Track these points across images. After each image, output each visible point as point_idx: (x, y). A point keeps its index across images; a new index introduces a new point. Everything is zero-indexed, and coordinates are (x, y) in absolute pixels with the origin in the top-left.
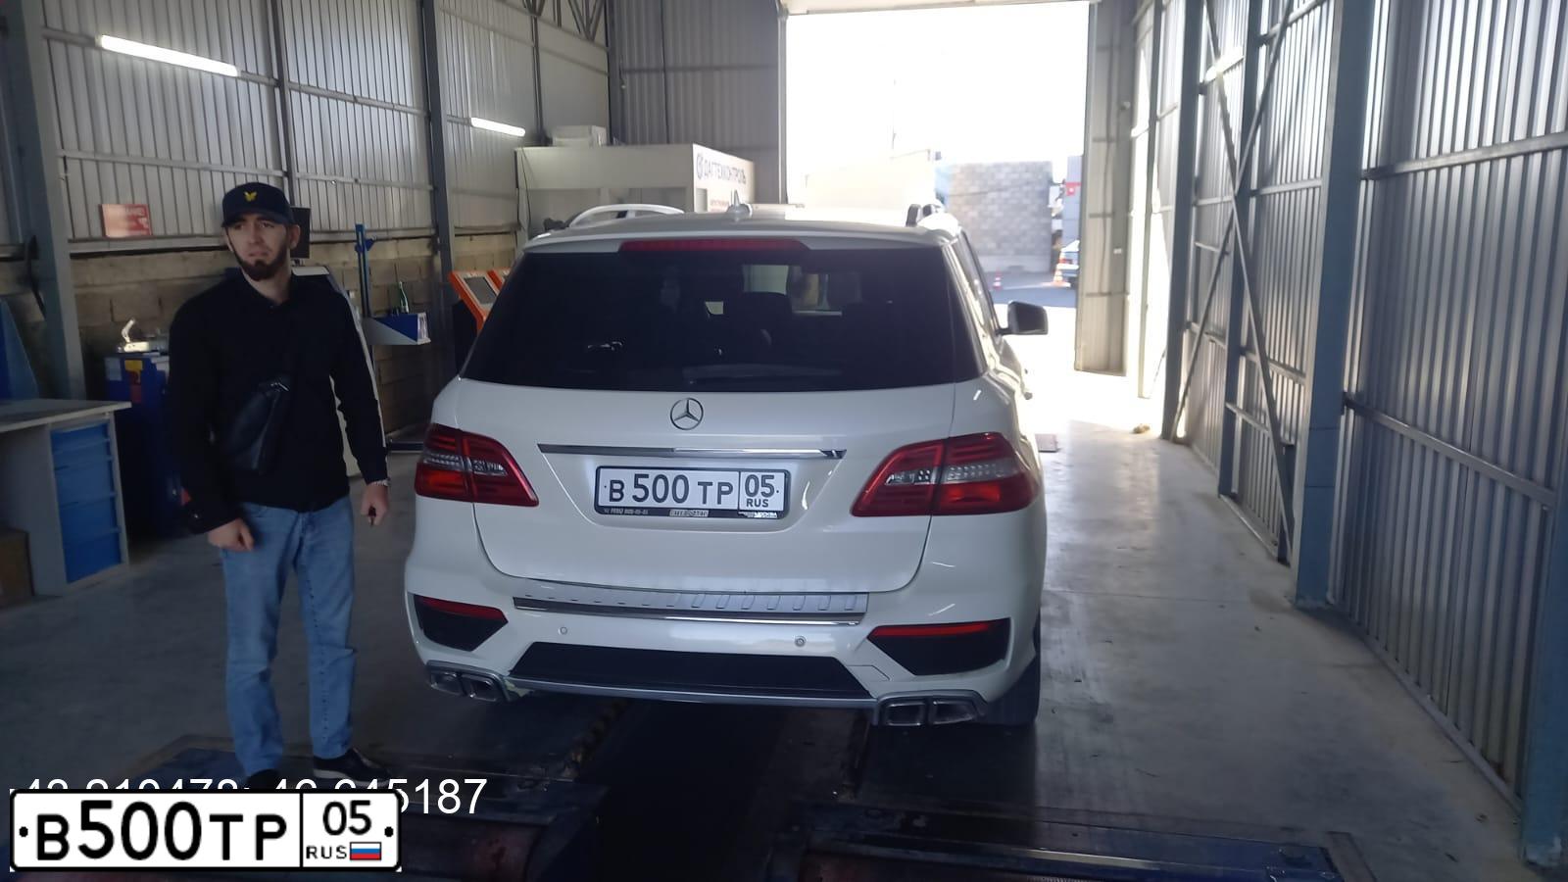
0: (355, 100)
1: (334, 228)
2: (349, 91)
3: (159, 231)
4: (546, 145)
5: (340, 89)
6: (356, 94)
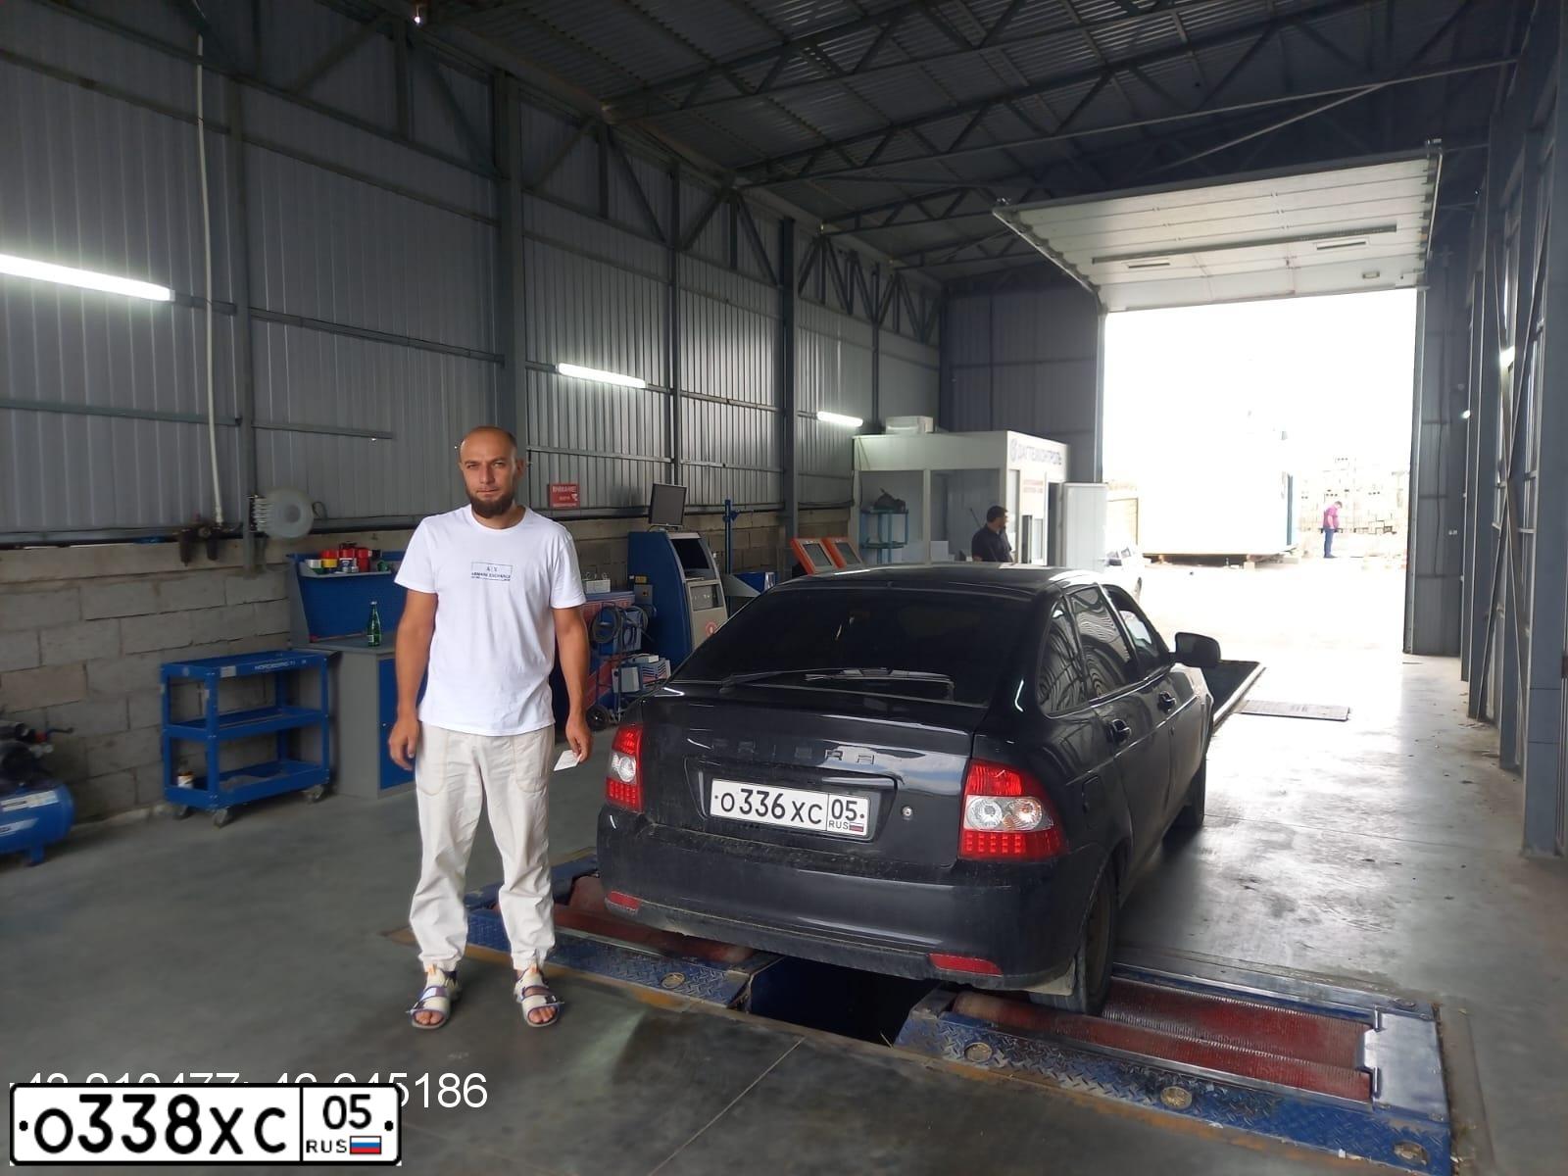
1: (705, 502)
2: (724, 395)
3: (584, 504)
4: (880, 434)
5: (717, 394)
6: (729, 397)
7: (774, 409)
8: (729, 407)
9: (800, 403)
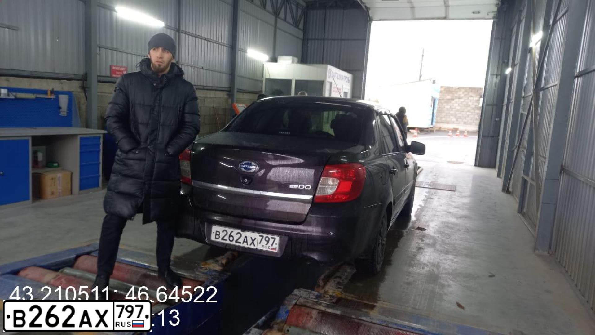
0: (205, 39)
2: (203, 36)
4: (275, 62)
5: (200, 35)
6: (206, 37)
7: (227, 45)
8: (206, 42)
9: (240, 45)
